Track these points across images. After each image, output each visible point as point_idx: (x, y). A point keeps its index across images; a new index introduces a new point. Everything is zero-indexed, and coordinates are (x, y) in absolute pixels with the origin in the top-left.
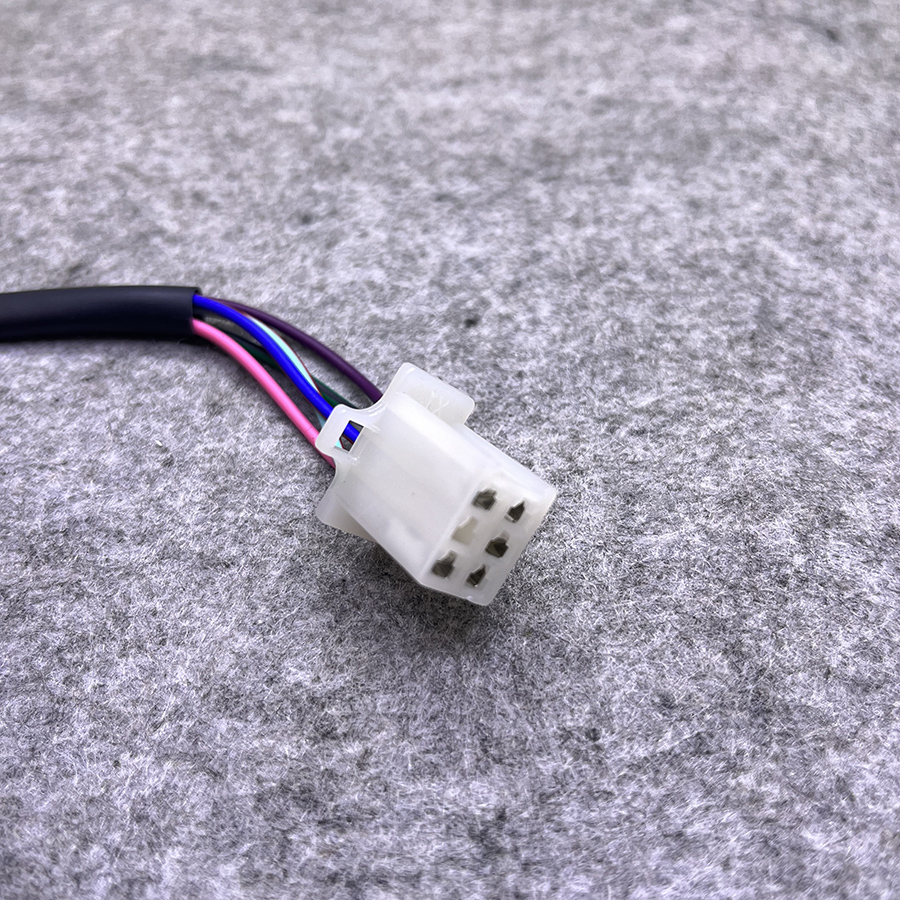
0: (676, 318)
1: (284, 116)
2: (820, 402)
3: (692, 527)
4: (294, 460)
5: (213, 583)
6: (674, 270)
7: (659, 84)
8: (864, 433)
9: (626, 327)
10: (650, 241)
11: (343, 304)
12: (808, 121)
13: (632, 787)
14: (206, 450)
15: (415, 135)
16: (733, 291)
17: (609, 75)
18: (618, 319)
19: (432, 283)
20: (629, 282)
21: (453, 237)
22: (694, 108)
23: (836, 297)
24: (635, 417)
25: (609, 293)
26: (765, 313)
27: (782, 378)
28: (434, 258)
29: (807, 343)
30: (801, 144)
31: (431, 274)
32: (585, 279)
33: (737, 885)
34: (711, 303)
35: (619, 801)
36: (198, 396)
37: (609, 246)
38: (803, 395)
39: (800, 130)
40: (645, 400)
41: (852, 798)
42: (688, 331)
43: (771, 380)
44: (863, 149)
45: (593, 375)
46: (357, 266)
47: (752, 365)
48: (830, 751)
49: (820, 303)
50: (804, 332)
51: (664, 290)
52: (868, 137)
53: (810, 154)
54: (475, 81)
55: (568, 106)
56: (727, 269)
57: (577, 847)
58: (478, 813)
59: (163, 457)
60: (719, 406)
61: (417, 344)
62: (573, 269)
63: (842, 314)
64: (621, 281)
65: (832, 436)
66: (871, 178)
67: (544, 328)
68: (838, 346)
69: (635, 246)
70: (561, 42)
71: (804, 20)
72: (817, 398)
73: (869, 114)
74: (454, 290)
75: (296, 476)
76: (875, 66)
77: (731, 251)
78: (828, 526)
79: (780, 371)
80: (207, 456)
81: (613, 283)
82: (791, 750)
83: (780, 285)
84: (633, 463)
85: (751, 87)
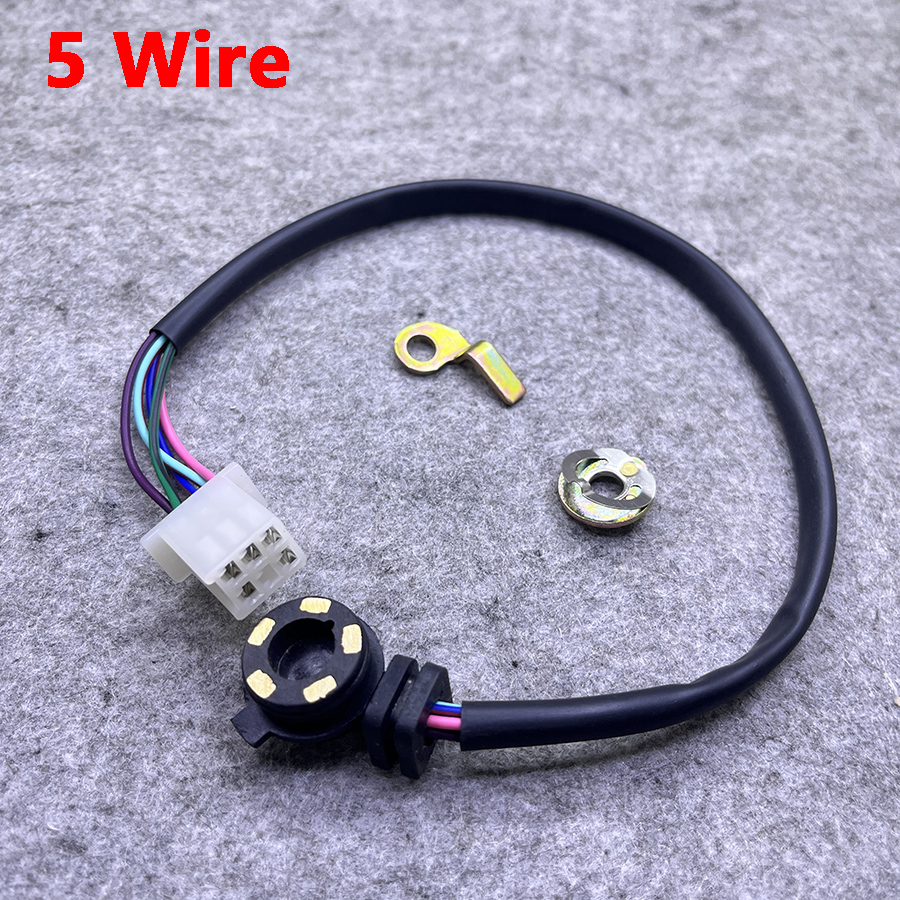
0: (550, 305)
1: (250, 162)
2: (641, 354)
3: (576, 435)
4: (326, 412)
5: (294, 493)
6: (543, 272)
7: (514, 130)
8: (667, 371)
9: (519, 312)
10: (525, 252)
11: (332, 305)
12: (616, 159)
13: (565, 578)
14: (265, 409)
15: (351, 176)
16: (582, 285)
17: (478, 124)
18: (514, 308)
19: (390, 289)
20: (516, 282)
21: (396, 255)
22: (540, 150)
23: (644, 286)
24: (534, 371)
25: (505, 290)
26: (602, 298)
27: (617, 340)
28: (386, 271)
29: (630, 317)
30: (613, 177)
31: (387, 283)
32: (488, 281)
33: (625, 619)
34: (569, 294)
35: (558, 586)
36: (249, 374)
37: (500, 257)
38: (630, 350)
39: (611, 167)
40: (538, 359)
41: (678, 570)
42: (558, 313)
43: (611, 341)
44: (652, 179)
45: (504, 345)
46: (336, 278)
47: (599, 333)
48: (665, 548)
49: (634, 291)
50: (627, 309)
51: (539, 286)
52: (654, 170)
53: (619, 186)
54: (385, 130)
55: (454, 151)
56: (576, 270)
57: (540, 612)
58: (482, 601)
59: (237, 416)
60: (582, 360)
61: (389, 331)
62: (479, 274)
63: (649, 297)
64: (511, 281)
65: (651, 374)
66: (659, 201)
67: (469, 316)
68: (648, 317)
69: (516, 256)
70: (440, 96)
71: (604, 79)
72: (639, 351)
73: (654, 153)
74: (405, 293)
75: (330, 422)
76: (655, 114)
77: (577, 257)
78: (653, 427)
79: (616, 336)
80: (267, 413)
81: (506, 283)
82: (645, 550)
83: (609, 279)
84: (537, 399)
85: (575, 133)
